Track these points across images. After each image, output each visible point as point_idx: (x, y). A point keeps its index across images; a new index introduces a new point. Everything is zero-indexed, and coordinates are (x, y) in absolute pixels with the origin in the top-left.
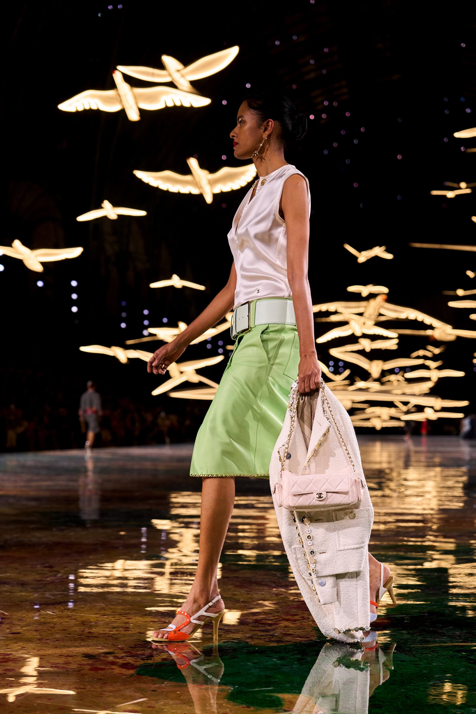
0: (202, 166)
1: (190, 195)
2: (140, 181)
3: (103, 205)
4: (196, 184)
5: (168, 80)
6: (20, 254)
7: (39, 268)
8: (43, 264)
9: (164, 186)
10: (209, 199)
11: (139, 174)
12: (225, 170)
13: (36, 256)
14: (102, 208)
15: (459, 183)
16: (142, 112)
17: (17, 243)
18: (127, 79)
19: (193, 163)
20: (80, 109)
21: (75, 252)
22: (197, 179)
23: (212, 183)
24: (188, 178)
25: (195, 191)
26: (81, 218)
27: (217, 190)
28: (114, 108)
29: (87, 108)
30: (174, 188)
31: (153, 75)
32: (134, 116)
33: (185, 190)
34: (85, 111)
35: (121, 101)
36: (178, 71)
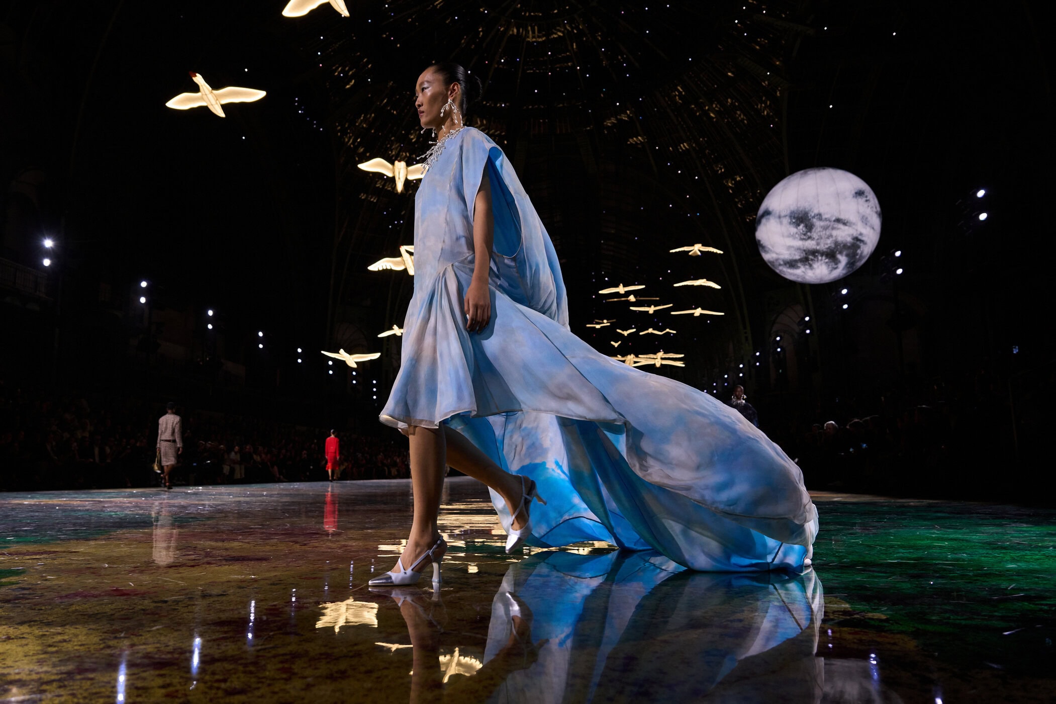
3: (393, 328)
6: (344, 357)
7: (355, 366)
8: (356, 363)
13: (353, 358)
14: (393, 329)
15: (603, 320)
17: (342, 351)
20: (381, 269)
21: (376, 356)
26: (380, 336)
28: (400, 268)
29: (385, 268)
32: (412, 272)
35: (404, 264)
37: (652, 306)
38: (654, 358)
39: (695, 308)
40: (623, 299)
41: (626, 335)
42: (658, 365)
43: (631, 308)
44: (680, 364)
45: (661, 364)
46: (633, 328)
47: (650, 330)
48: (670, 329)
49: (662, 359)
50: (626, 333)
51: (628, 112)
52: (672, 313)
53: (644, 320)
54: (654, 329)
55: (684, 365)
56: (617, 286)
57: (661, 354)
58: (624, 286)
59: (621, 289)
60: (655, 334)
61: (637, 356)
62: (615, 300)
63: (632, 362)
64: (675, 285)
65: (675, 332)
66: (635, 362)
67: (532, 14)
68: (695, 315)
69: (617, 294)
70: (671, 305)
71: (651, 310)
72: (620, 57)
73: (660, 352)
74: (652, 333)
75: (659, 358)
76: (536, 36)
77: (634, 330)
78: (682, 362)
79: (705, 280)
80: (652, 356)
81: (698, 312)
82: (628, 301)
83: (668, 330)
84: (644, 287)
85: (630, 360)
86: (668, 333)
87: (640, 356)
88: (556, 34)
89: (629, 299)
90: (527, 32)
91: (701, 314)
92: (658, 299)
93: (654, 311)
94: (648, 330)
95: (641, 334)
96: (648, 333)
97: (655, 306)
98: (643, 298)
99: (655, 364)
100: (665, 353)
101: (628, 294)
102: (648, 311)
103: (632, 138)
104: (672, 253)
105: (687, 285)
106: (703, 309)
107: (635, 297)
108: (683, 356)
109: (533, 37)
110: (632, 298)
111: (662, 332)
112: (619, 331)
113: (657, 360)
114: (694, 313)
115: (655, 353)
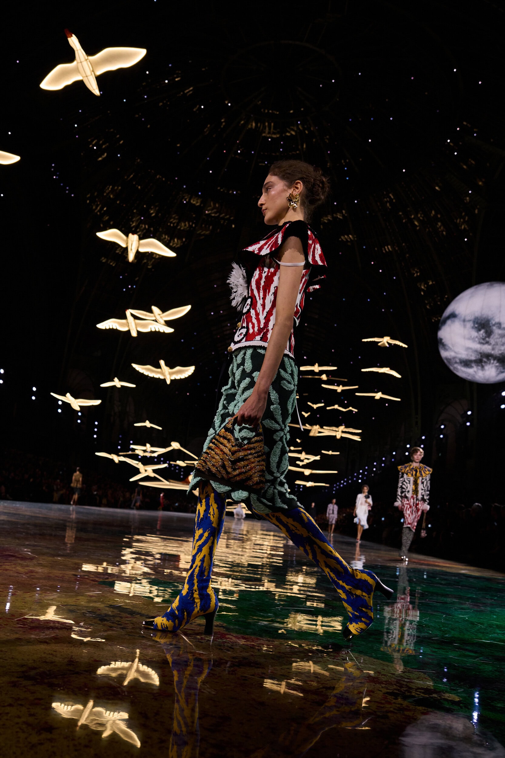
0: (167, 365)
1: (159, 379)
2: (134, 369)
3: (114, 380)
4: (163, 374)
5: (154, 318)
6: (69, 400)
7: (79, 409)
9: (146, 373)
10: (168, 382)
11: (134, 365)
12: (178, 368)
13: (77, 402)
16: (138, 332)
17: (68, 395)
18: (132, 315)
19: (162, 362)
20: (107, 328)
21: (97, 402)
22: (164, 371)
23: (171, 374)
24: (159, 370)
25: (162, 377)
26: (102, 385)
27: (173, 378)
28: (124, 329)
29: (111, 327)
30: (151, 375)
31: (146, 315)
32: (134, 334)
33: (157, 376)
34: (110, 329)
35: (128, 326)
36: (159, 315)
37: (341, 386)
38: (336, 431)
39: (377, 392)
40: (316, 377)
41: (315, 408)
42: (338, 437)
43: (323, 386)
44: (357, 438)
45: (341, 437)
46: (322, 403)
47: (336, 407)
48: (353, 408)
49: (343, 432)
50: (315, 406)
51: (344, 211)
52: (357, 394)
53: (333, 397)
54: (339, 406)
55: (360, 440)
56: (313, 365)
57: (342, 428)
58: (319, 366)
59: (316, 368)
60: (339, 410)
61: (322, 427)
62: (310, 377)
63: (317, 432)
64: (363, 370)
65: (356, 410)
66: (320, 432)
67: (270, 111)
68: (376, 398)
69: (312, 372)
70: (357, 387)
71: (340, 389)
72: (343, 161)
73: (342, 425)
74: (337, 409)
75: (340, 431)
76: (271, 133)
77: (323, 405)
78: (359, 437)
79: (388, 369)
80: (334, 428)
81: (378, 396)
82: (321, 379)
83: (351, 408)
84: (335, 368)
85: (315, 430)
86: (350, 410)
87: (324, 427)
88: (289, 132)
89: (321, 377)
90: (264, 127)
91: (381, 398)
92: (346, 380)
93: (342, 390)
94: (334, 405)
95: (328, 408)
96: (334, 409)
97: (343, 386)
98: (333, 377)
99: (335, 436)
100: (346, 427)
101: (321, 373)
102: (337, 390)
103: (344, 236)
104: (364, 342)
105: (373, 371)
106: (383, 393)
107: (327, 376)
108: (360, 431)
109: (269, 133)
110: (324, 377)
111: (345, 408)
112: (309, 403)
113: (338, 433)
114: (375, 397)
115: (337, 426)
